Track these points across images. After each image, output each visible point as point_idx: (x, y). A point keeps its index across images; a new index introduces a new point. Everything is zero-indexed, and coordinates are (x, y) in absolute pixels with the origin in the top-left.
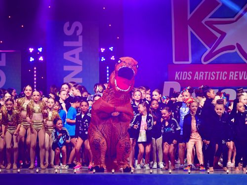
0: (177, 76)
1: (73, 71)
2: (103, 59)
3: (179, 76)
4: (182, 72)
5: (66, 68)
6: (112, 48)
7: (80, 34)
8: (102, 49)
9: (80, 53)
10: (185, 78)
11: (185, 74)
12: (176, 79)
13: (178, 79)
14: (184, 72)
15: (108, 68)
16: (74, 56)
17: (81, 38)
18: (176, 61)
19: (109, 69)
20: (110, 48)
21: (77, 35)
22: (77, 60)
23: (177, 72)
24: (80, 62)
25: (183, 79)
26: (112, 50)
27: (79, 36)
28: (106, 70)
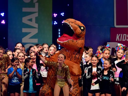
0: (118, 37)
1: (30, 33)
2: (55, 23)
3: (120, 37)
4: (122, 35)
5: (24, 30)
6: (63, 13)
7: (36, 1)
8: (54, 14)
9: (36, 18)
10: (124, 39)
11: (125, 36)
12: (117, 40)
13: (119, 40)
14: (124, 35)
15: (59, 30)
16: (31, 20)
17: (37, 5)
18: (117, 25)
19: (61, 32)
20: (61, 14)
21: (34, 2)
22: (34, 24)
23: (117, 35)
24: (36, 25)
25: (123, 40)
26: (63, 15)
27: (36, 3)
28: (58, 32)
